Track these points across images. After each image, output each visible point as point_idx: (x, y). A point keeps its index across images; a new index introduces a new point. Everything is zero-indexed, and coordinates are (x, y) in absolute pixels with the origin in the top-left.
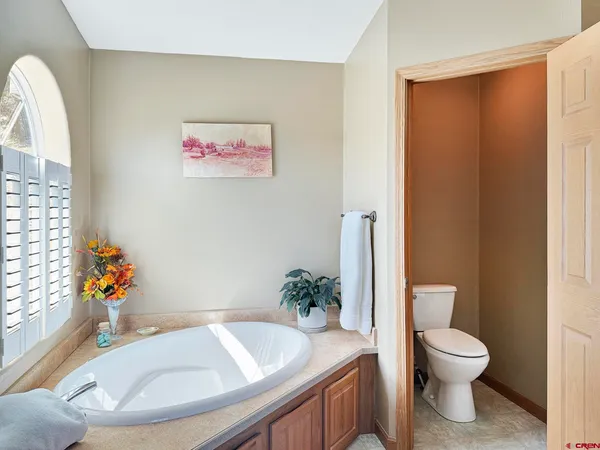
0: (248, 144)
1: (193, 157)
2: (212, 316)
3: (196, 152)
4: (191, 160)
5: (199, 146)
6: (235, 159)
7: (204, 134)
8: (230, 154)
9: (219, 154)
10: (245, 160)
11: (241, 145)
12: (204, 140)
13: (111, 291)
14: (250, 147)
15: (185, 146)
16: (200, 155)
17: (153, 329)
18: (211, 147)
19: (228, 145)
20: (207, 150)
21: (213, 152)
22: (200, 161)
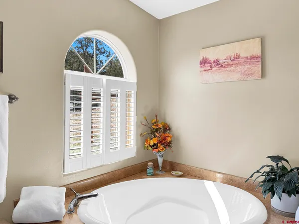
0: (242, 55)
1: (205, 70)
2: (218, 175)
3: (207, 67)
4: (204, 73)
5: (209, 63)
6: (232, 68)
7: (212, 54)
8: (228, 65)
9: (222, 66)
10: (239, 68)
11: (237, 57)
12: (212, 58)
13: (155, 146)
14: (243, 58)
15: (201, 64)
16: (209, 68)
17: (180, 173)
18: (217, 62)
19: (227, 59)
20: (213, 65)
21: (218, 65)
22: (210, 73)
